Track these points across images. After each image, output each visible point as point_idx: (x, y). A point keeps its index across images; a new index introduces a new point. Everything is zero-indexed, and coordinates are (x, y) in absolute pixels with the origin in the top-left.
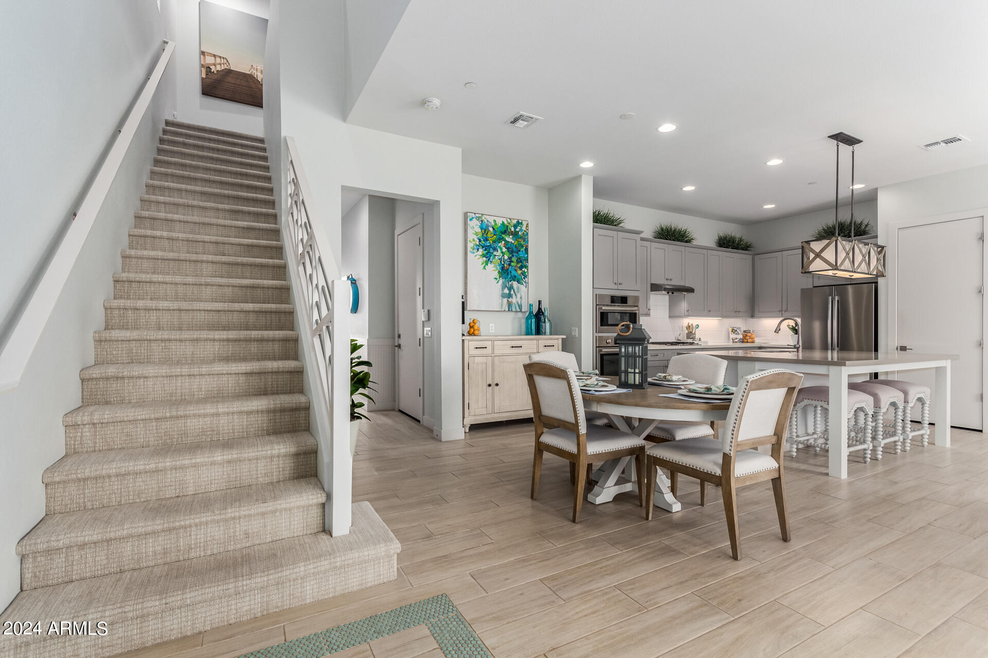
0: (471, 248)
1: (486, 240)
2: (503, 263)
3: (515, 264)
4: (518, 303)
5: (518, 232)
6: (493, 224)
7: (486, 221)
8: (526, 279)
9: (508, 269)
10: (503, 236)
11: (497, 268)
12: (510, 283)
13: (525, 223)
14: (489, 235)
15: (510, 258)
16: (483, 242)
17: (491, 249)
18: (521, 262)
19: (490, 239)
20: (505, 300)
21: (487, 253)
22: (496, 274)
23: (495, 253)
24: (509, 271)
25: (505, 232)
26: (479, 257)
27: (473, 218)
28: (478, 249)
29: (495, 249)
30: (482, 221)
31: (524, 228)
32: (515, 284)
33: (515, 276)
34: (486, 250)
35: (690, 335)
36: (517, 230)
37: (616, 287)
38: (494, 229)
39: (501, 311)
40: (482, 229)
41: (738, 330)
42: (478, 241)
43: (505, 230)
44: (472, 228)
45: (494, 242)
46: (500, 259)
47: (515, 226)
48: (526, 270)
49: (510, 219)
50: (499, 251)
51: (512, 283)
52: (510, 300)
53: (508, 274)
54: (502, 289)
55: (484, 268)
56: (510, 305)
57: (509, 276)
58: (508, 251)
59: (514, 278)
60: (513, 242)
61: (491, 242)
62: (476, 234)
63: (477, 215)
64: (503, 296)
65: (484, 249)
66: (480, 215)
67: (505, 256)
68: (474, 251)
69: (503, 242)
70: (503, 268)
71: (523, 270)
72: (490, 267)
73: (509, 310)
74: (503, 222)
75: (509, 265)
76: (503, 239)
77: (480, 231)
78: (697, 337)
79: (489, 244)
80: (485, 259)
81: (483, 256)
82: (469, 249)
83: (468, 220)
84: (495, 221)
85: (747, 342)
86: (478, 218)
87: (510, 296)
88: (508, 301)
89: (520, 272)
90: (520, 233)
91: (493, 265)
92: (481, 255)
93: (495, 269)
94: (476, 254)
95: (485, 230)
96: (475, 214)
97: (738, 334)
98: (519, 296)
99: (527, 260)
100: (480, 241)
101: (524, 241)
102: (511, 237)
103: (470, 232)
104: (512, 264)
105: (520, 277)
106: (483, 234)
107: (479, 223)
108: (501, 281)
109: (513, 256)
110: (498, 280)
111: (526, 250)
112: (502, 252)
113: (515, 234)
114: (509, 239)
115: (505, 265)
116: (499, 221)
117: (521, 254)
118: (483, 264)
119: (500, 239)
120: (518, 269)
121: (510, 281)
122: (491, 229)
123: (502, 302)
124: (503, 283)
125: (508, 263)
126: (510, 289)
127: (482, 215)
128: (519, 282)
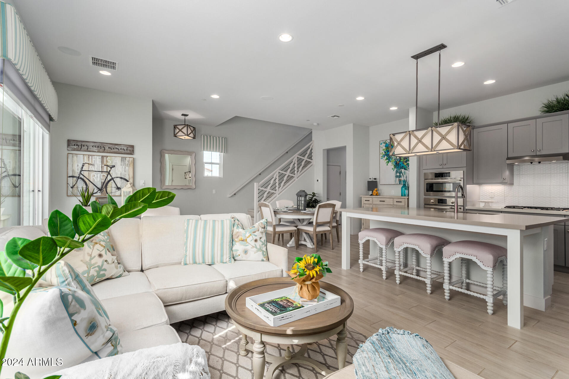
0: (381, 157)
1: (388, 151)
2: (396, 161)
4: (404, 179)
8: (409, 167)
9: (399, 163)
12: (400, 170)
14: (389, 149)
16: (387, 153)
18: (407, 159)
20: (398, 179)
21: (388, 158)
22: (393, 167)
24: (399, 164)
26: (385, 160)
27: (382, 143)
28: (384, 157)
30: (386, 143)
32: (403, 170)
33: (403, 166)
34: (388, 156)
37: (441, 167)
39: (395, 184)
40: (386, 147)
52: (400, 179)
53: (399, 166)
54: (396, 173)
55: (387, 165)
56: (400, 181)
59: (402, 168)
62: (384, 150)
63: (384, 141)
64: (397, 177)
65: (387, 156)
68: (383, 158)
70: (396, 163)
71: (407, 162)
72: (390, 164)
73: (399, 184)
80: (387, 160)
81: (387, 159)
83: (380, 144)
87: (400, 176)
88: (399, 179)
89: (405, 164)
93: (392, 164)
94: (383, 159)
96: (383, 141)
98: (405, 176)
100: (385, 152)
103: (381, 149)
104: (401, 160)
105: (406, 167)
106: (387, 149)
107: (384, 144)
108: (395, 170)
115: (398, 162)
118: (386, 163)
123: (396, 180)
124: (396, 170)
125: (399, 160)
126: (400, 173)
127: (386, 140)
128: (405, 169)
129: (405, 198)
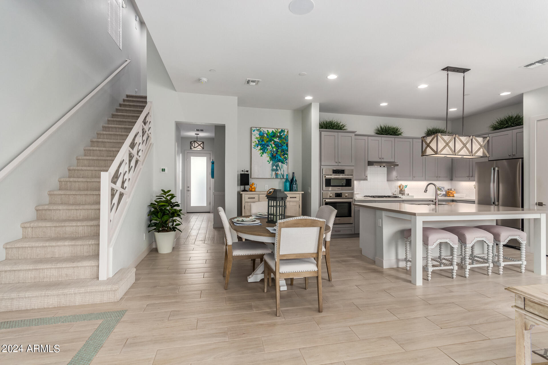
0: (254, 146)
1: (263, 141)
2: (272, 153)
3: (280, 153)
4: (281, 173)
5: (282, 136)
6: (267, 132)
7: (262, 131)
8: (287, 161)
9: (276, 156)
10: (273, 138)
11: (269, 156)
13: (286, 131)
14: (264, 138)
15: (277, 150)
16: (261, 142)
17: (265, 146)
18: (284, 152)
19: (265, 140)
20: (274, 173)
21: (263, 148)
22: (268, 159)
23: (268, 148)
24: (276, 157)
25: (274, 136)
26: (259, 150)
27: (255, 130)
28: (258, 146)
29: (268, 146)
30: (260, 131)
31: (286, 133)
32: (280, 164)
33: (280, 159)
34: (262, 146)
35: (402, 192)
36: (281, 134)
37: (337, 164)
38: (267, 135)
39: (271, 178)
40: (260, 135)
41: (442, 189)
42: (258, 142)
43: (274, 135)
44: (254, 135)
45: (267, 142)
46: (271, 151)
47: (280, 133)
48: (287, 156)
49: (277, 129)
50: (270, 147)
51: (278, 163)
53: (276, 158)
54: (272, 166)
55: (261, 156)
56: (276, 175)
57: (276, 159)
58: (276, 146)
59: (279, 161)
60: (279, 141)
61: (266, 142)
62: (257, 138)
63: (257, 128)
64: (273, 170)
65: (261, 146)
66: (259, 128)
67: (274, 149)
68: (256, 147)
69: (273, 142)
70: (272, 155)
71: (285, 156)
72: (265, 155)
73: (276, 178)
74: (273, 131)
75: (277, 154)
76: (273, 140)
77: (259, 136)
78: (406, 193)
79: (264, 143)
80: (262, 151)
81: (261, 149)
82: (253, 146)
83: (252, 131)
84: (268, 131)
85: (450, 196)
86: (258, 130)
87: (277, 170)
88: (276, 173)
89: (283, 157)
90: (283, 136)
91: (267, 154)
92: (259, 149)
93: (268, 156)
94: (257, 149)
95: (262, 135)
96: (256, 128)
97: (442, 191)
98: (282, 170)
99: (287, 150)
100: (259, 141)
101: (285, 140)
102: (277, 138)
103: (253, 137)
104: (278, 153)
105: (283, 160)
106: (261, 138)
107: (258, 133)
108: (271, 163)
109: (279, 149)
110: (269, 162)
111: (287, 145)
112: (272, 147)
113: (280, 137)
114: (277, 140)
115: (274, 154)
116: (270, 131)
117: (284, 147)
118: (260, 154)
119: (271, 140)
120: (282, 156)
121: (277, 162)
122: (265, 135)
123: (272, 173)
124: (273, 163)
125: (275, 153)
126: (277, 166)
127: (260, 128)
128: (282, 163)
129: (299, 194)
